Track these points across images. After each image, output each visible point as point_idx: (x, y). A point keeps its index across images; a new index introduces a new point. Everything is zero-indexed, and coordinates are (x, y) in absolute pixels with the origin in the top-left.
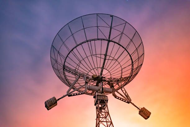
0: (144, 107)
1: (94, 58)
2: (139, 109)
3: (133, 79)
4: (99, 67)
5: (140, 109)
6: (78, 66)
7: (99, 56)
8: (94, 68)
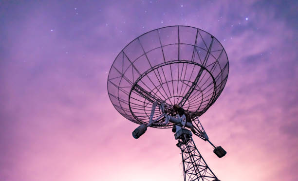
1: (181, 83)
7: (187, 83)
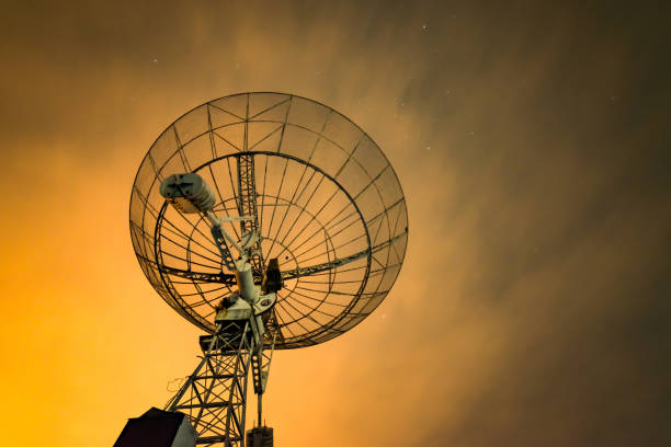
0: (272, 430)
2: (260, 423)
3: (298, 347)
4: (298, 260)
5: (263, 425)
6: (273, 201)
8: (291, 248)
